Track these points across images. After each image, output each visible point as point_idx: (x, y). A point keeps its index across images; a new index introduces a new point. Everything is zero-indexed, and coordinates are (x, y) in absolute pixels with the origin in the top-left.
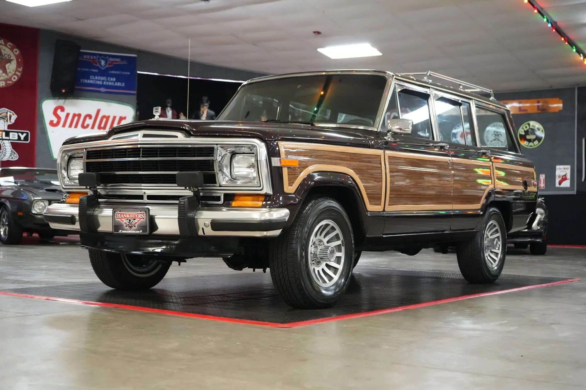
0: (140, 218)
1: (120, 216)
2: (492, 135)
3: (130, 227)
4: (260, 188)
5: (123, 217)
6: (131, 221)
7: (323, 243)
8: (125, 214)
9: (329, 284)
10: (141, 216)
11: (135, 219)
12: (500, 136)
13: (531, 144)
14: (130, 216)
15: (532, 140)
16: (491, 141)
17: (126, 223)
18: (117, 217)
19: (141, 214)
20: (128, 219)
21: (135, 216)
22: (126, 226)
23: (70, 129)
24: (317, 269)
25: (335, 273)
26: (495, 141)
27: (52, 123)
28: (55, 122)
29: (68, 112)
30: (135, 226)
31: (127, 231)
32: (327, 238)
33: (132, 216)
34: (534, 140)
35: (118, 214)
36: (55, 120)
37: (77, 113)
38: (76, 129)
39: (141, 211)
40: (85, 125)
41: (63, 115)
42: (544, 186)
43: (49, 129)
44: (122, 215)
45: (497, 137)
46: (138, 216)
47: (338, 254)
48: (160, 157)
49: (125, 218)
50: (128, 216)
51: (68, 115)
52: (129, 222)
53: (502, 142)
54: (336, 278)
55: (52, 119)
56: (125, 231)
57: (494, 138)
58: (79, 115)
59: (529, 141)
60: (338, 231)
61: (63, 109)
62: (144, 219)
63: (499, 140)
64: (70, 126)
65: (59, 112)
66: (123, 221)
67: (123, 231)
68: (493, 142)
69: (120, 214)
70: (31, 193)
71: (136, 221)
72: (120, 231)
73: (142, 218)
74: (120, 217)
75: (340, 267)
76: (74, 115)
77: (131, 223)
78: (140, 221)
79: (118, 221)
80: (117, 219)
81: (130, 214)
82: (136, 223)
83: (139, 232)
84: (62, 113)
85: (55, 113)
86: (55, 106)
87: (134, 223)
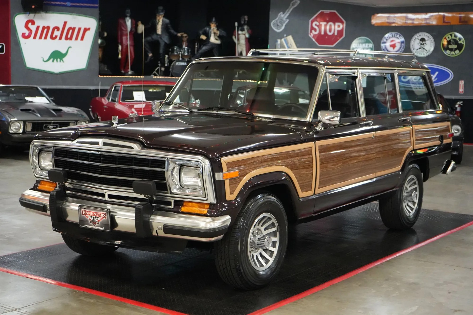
0: (102, 217)
1: (85, 212)
2: (418, 44)
3: (95, 223)
4: (205, 198)
5: (88, 214)
6: (95, 218)
7: (261, 231)
8: (90, 212)
9: (266, 266)
10: (103, 215)
11: (98, 217)
12: (425, 44)
13: (453, 53)
14: (93, 214)
15: (454, 50)
16: (417, 50)
17: (91, 220)
18: (83, 213)
19: (103, 213)
20: (92, 216)
21: (98, 215)
22: (91, 222)
23: (40, 40)
24: (255, 254)
25: (271, 256)
26: (421, 49)
27: (24, 36)
28: (27, 35)
29: (38, 25)
30: (98, 223)
31: (92, 227)
32: (264, 227)
33: (96, 215)
34: (456, 49)
35: (83, 211)
36: (27, 33)
37: (46, 26)
38: (45, 40)
39: (103, 211)
40: (54, 36)
41: (33, 28)
42: (463, 92)
43: (22, 41)
44: (87, 212)
45: (422, 46)
46: (101, 215)
47: (274, 239)
48: (119, 164)
49: (90, 215)
50: (92, 214)
51: (38, 27)
52: (93, 219)
53: (426, 50)
54: (271, 260)
55: (24, 32)
56: (90, 226)
57: (420, 47)
58: (48, 28)
59: (451, 50)
60: (274, 220)
61: (33, 23)
62: (105, 218)
63: (424, 49)
64: (40, 38)
65: (30, 25)
66: (88, 217)
67: (88, 226)
68: (418, 51)
69: (85, 211)
70: (8, 113)
71: (99, 219)
72: (86, 225)
73: (104, 217)
74: (85, 214)
75: (275, 250)
76: (44, 28)
77: (95, 220)
78: (103, 219)
79: (84, 217)
80: (83, 214)
81: (94, 212)
82: (99, 221)
83: (101, 228)
84: (33, 26)
85: (26, 26)
86: (26, 20)
87: (97, 220)
